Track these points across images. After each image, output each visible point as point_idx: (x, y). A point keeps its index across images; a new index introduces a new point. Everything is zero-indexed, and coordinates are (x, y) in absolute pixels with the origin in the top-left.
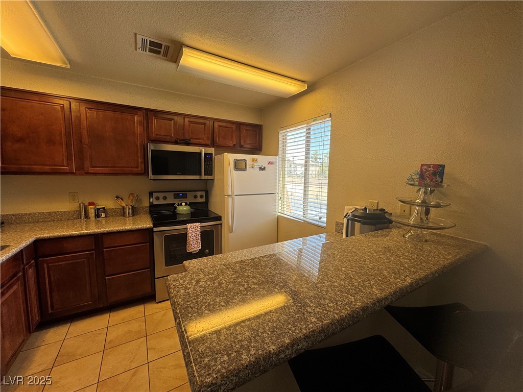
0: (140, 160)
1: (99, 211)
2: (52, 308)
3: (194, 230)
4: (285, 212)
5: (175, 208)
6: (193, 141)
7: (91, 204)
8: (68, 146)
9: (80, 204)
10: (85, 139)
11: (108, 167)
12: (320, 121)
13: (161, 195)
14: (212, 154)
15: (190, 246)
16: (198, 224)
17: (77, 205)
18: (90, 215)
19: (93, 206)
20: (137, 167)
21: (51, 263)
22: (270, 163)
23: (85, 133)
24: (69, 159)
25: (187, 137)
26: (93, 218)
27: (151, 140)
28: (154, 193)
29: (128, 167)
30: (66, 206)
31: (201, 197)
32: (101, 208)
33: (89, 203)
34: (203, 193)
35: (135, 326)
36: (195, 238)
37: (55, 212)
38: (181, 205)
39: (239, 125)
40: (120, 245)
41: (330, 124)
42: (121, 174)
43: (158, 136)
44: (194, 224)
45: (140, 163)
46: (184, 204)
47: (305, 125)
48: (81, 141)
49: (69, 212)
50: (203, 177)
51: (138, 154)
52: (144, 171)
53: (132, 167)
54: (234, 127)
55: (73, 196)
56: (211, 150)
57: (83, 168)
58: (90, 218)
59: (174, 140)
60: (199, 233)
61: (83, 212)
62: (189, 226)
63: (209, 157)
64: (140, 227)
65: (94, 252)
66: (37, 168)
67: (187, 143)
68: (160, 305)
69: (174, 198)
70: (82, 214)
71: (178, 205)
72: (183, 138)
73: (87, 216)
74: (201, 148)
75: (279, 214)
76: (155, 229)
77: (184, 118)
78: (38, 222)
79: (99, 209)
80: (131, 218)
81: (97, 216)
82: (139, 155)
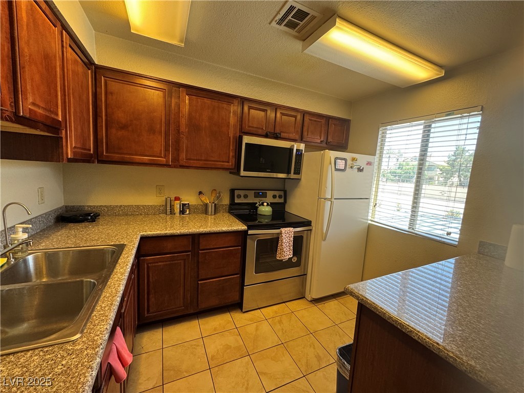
0: (231, 154)
1: (185, 208)
2: (148, 311)
3: (288, 235)
4: (375, 220)
5: (257, 208)
6: (283, 135)
7: (177, 199)
8: (167, 134)
9: (167, 199)
10: (183, 128)
11: (201, 160)
12: (460, 116)
13: (242, 193)
14: (302, 150)
15: (283, 253)
16: (291, 229)
17: (164, 199)
18: (176, 211)
19: (179, 202)
20: (228, 162)
21: (150, 263)
22: (369, 164)
23: (183, 121)
24: (167, 150)
25: (277, 131)
26: (178, 214)
27: (243, 133)
28: (235, 191)
29: (220, 161)
30: (152, 200)
31: (280, 197)
32: (186, 204)
33: (175, 198)
34: (282, 193)
35: (231, 340)
36: (288, 244)
37: (143, 206)
38: (262, 204)
39: (328, 118)
40: (215, 247)
41: (479, 119)
42: (211, 168)
43: (251, 129)
44: (288, 229)
45: (231, 157)
46: (265, 204)
47: (423, 121)
48: (179, 130)
49: (155, 206)
50: (292, 176)
51: (229, 147)
52: (234, 166)
53: (223, 162)
54: (323, 121)
55: (160, 189)
56: (302, 146)
57: (178, 161)
58: (175, 214)
59: (264, 134)
60: (292, 239)
61: (168, 208)
62: (283, 230)
63: (299, 154)
64: (235, 228)
65: (190, 253)
66: (138, 158)
67: (276, 137)
68: (246, 315)
69: (255, 197)
70: (167, 210)
71: (260, 205)
72: (273, 132)
73: (172, 212)
74: (293, 143)
75: (370, 222)
76: (250, 232)
77: (276, 109)
78: (127, 215)
79: (184, 205)
80: (213, 216)
81: (182, 212)
82: (231, 148)
